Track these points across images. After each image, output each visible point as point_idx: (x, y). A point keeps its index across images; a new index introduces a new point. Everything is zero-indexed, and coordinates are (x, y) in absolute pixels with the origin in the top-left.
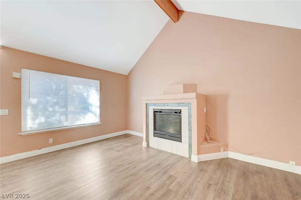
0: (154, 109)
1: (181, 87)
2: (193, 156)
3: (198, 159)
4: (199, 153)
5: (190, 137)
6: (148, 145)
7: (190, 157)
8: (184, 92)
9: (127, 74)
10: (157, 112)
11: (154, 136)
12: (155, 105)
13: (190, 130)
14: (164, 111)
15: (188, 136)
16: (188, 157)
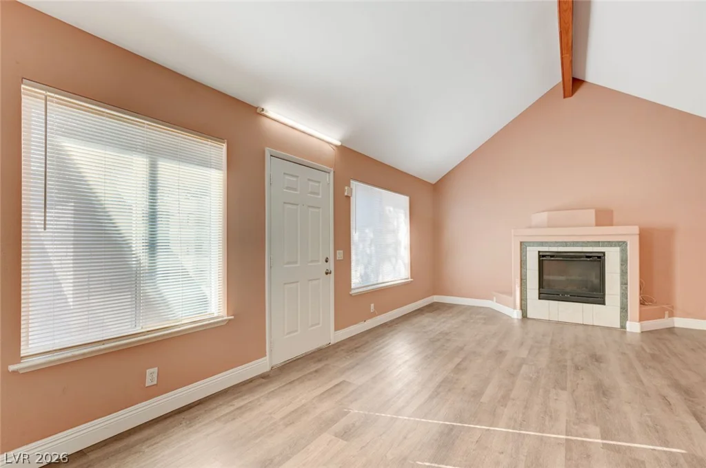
0: (539, 252)
1: (590, 215)
2: (628, 324)
3: (642, 327)
4: (642, 318)
5: (624, 295)
6: (524, 316)
7: (623, 327)
8: (597, 225)
9: (433, 181)
10: (543, 256)
11: (539, 299)
12: (542, 244)
13: (624, 283)
14: (565, 254)
15: (619, 293)
16: (619, 326)
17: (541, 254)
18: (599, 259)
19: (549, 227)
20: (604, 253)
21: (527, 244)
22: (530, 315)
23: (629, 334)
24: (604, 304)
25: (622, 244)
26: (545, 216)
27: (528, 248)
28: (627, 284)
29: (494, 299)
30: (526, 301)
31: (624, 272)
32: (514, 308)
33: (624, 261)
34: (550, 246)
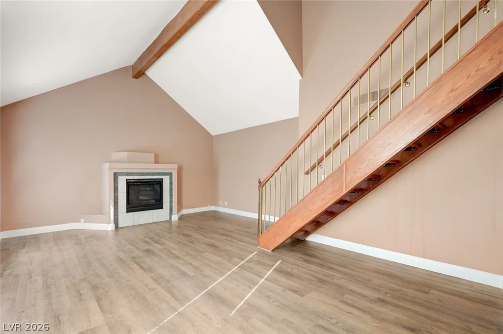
0: (127, 180)
1: (152, 157)
2: (173, 217)
3: (178, 217)
7: (171, 219)
8: (155, 162)
11: (127, 212)
12: (129, 174)
14: (143, 181)
15: (169, 201)
16: (168, 219)
17: (128, 181)
18: (160, 183)
19: (128, 162)
20: (162, 179)
21: (119, 174)
22: (120, 225)
23: (173, 222)
24: (162, 208)
25: (170, 174)
26: (125, 155)
27: (119, 177)
28: (172, 195)
29: (82, 220)
30: (118, 216)
31: (171, 190)
32: (109, 223)
33: (171, 183)
34: (134, 176)
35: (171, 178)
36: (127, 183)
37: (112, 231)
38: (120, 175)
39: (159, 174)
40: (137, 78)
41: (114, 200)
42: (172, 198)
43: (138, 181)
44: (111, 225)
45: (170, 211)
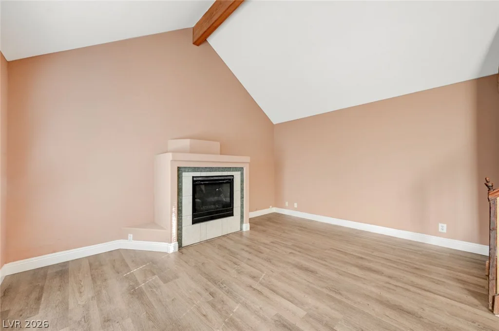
0: (193, 177)
1: (217, 145)
2: (244, 226)
6: (180, 245)
7: (241, 229)
10: (196, 181)
11: (193, 223)
12: (195, 169)
14: (212, 178)
15: (240, 206)
16: (239, 230)
17: (195, 179)
18: (230, 181)
19: (191, 152)
20: (233, 176)
21: (183, 169)
22: (184, 244)
23: (244, 234)
24: (233, 215)
25: (241, 169)
26: (187, 143)
27: (184, 174)
28: (243, 198)
29: (131, 236)
30: (181, 230)
31: (242, 190)
32: (171, 243)
33: (242, 181)
34: (201, 171)
35: (242, 174)
36: (194, 181)
37: (174, 253)
38: (185, 171)
39: (229, 169)
40: (198, 45)
41: (178, 207)
42: (243, 200)
43: (206, 179)
44: (173, 243)
45: (241, 218)
